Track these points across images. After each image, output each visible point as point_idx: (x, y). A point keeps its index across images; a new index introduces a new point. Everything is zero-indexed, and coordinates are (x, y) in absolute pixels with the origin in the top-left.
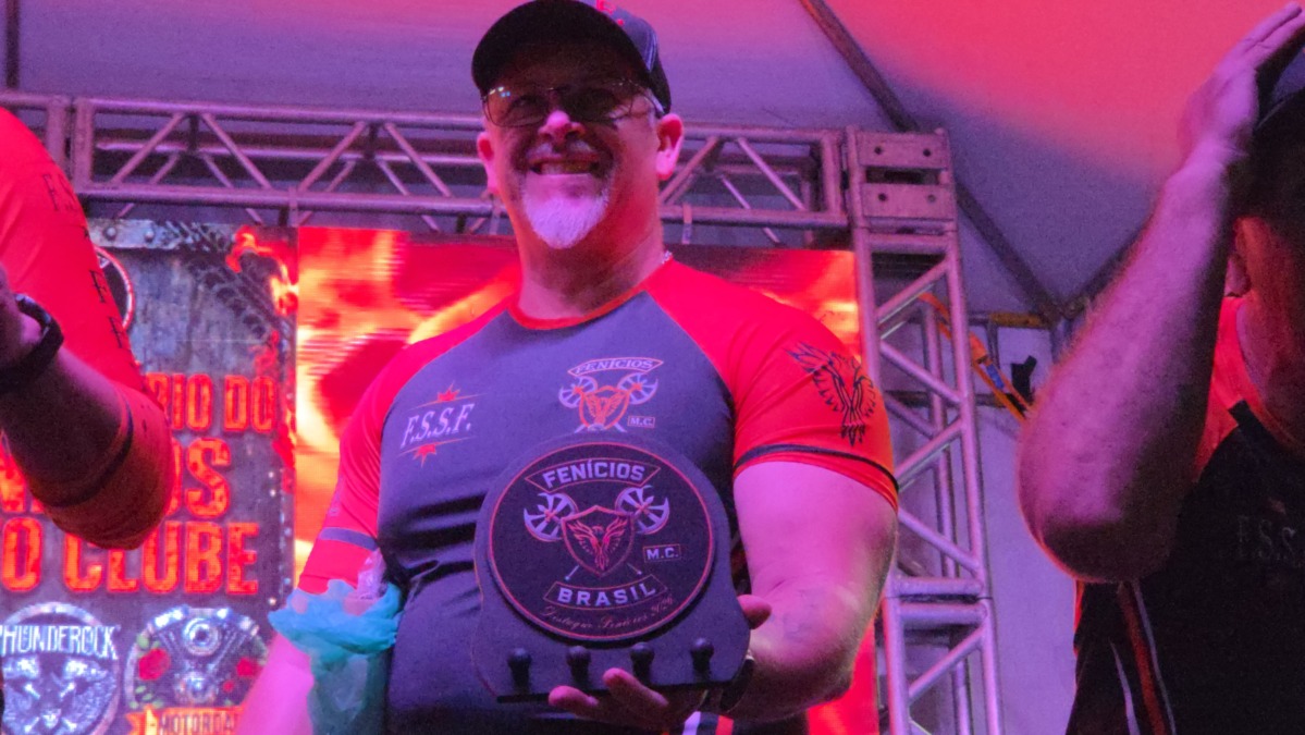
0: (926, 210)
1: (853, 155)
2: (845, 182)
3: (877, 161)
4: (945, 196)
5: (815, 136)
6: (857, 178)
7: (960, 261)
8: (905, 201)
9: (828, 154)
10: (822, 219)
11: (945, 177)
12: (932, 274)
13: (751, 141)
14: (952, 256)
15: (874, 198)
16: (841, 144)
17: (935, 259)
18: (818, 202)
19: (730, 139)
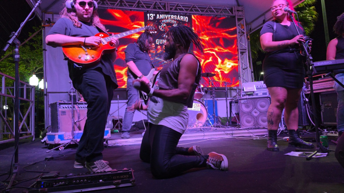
0: (242, 14)
1: (236, 8)
3: (238, 9)
4: (244, 13)
5: (232, 7)
6: (236, 11)
7: (245, 19)
8: (240, 13)
9: (233, 8)
10: (233, 15)
11: (244, 11)
12: (243, 20)
13: (227, 7)
14: (244, 18)
15: (238, 13)
17: (243, 18)
18: (232, 13)
19: (225, 7)
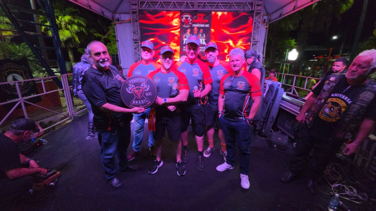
0: (261, 8)
2: (255, 6)
4: (263, 7)
7: (263, 12)
8: (259, 8)
10: (252, 10)
11: (263, 5)
12: (260, 14)
13: (248, 2)
15: (257, 8)
16: (255, 3)
17: (261, 12)
18: (252, 8)
19: (246, 3)
